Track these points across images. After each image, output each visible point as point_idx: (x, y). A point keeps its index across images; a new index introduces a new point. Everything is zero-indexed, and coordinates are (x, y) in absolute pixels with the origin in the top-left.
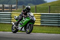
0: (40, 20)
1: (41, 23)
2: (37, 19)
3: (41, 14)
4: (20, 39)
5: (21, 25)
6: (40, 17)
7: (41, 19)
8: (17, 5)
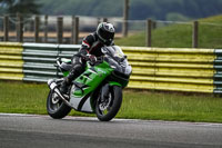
0: (210, 73)
1: (214, 85)
2: (202, 71)
3: (214, 54)
4: (135, 144)
5: (79, 92)
6: (211, 63)
7: (214, 69)
8: (127, 19)
